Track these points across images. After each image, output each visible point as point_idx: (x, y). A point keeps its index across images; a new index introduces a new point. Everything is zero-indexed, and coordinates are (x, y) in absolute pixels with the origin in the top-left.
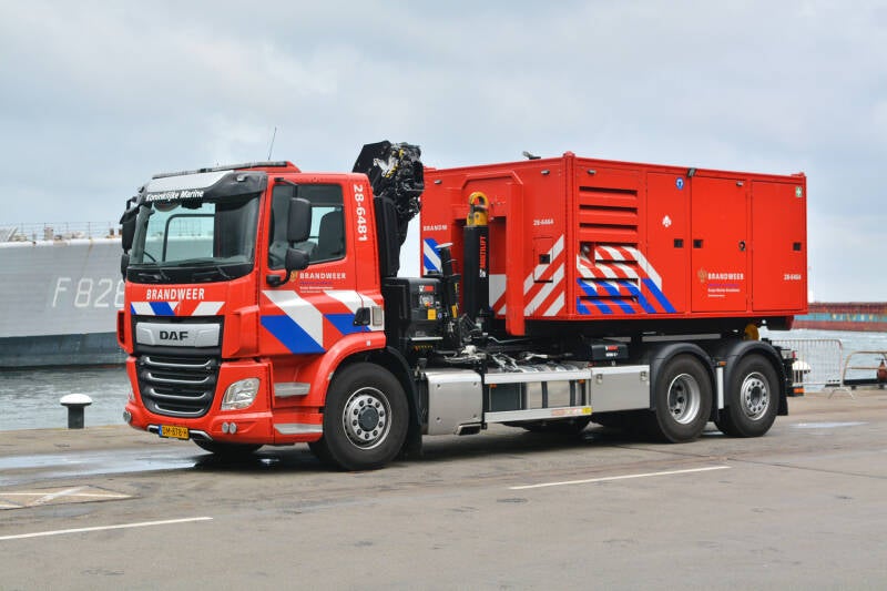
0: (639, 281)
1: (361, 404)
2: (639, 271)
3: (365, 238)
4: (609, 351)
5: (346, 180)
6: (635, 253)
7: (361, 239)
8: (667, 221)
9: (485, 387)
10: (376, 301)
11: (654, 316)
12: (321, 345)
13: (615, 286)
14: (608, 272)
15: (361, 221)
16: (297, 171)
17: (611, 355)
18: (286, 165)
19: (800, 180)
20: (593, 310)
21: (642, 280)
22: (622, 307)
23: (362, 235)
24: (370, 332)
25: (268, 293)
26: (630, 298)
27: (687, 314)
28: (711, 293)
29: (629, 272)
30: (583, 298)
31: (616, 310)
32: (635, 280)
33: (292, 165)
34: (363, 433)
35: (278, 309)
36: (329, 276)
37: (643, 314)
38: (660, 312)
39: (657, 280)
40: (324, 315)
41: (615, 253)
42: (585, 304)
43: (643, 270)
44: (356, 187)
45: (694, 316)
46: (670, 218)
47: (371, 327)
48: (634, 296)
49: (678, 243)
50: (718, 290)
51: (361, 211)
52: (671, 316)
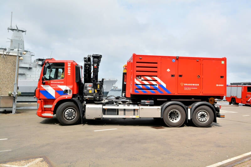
0: (158, 85)
1: (69, 111)
2: (158, 83)
3: (70, 74)
5: (66, 62)
6: (156, 78)
7: (68, 74)
8: (168, 70)
9: (103, 109)
10: (70, 88)
11: (163, 94)
12: (55, 97)
13: (149, 86)
14: (146, 83)
15: (69, 70)
16: (55, 60)
17: (147, 103)
19: (224, 59)
20: (141, 92)
21: (159, 85)
22: (151, 92)
23: (69, 74)
24: (68, 95)
25: (42, 86)
27: (176, 94)
28: (185, 89)
29: (154, 83)
30: (137, 89)
31: (149, 92)
32: (157, 85)
33: (53, 59)
34: (68, 117)
35: (44, 89)
36: (59, 82)
37: (159, 93)
38: (165, 93)
39: (164, 85)
40: (56, 91)
41: (149, 78)
43: (159, 83)
44: (68, 63)
45: (178, 95)
46: (170, 69)
47: (68, 94)
48: (156, 89)
49: (173, 76)
50: (188, 88)
51: (69, 68)
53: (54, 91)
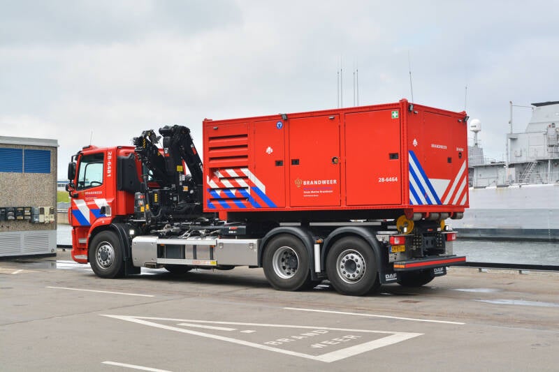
0: (249, 188)
1: (102, 248)
2: (250, 183)
3: (110, 175)
4: (231, 230)
5: (105, 150)
6: (246, 171)
7: (108, 176)
8: (269, 150)
9: (158, 246)
10: (108, 203)
11: (261, 210)
12: (89, 222)
13: (233, 192)
14: (227, 184)
15: (109, 167)
17: (232, 232)
18: (90, 147)
20: (218, 207)
21: (251, 188)
24: (106, 217)
25: (75, 201)
26: (244, 199)
27: (288, 208)
28: (305, 194)
29: (242, 183)
30: (212, 200)
31: (234, 206)
32: (247, 188)
35: (77, 207)
36: (96, 193)
37: (252, 208)
38: (264, 207)
39: (262, 188)
40: (91, 210)
41: (232, 173)
42: (213, 203)
43: (252, 182)
44: (108, 153)
45: (291, 209)
46: (272, 148)
47: (106, 215)
48: (246, 198)
49: (279, 163)
50: (312, 192)
51: (109, 163)
52: (272, 210)
53: (88, 210)
